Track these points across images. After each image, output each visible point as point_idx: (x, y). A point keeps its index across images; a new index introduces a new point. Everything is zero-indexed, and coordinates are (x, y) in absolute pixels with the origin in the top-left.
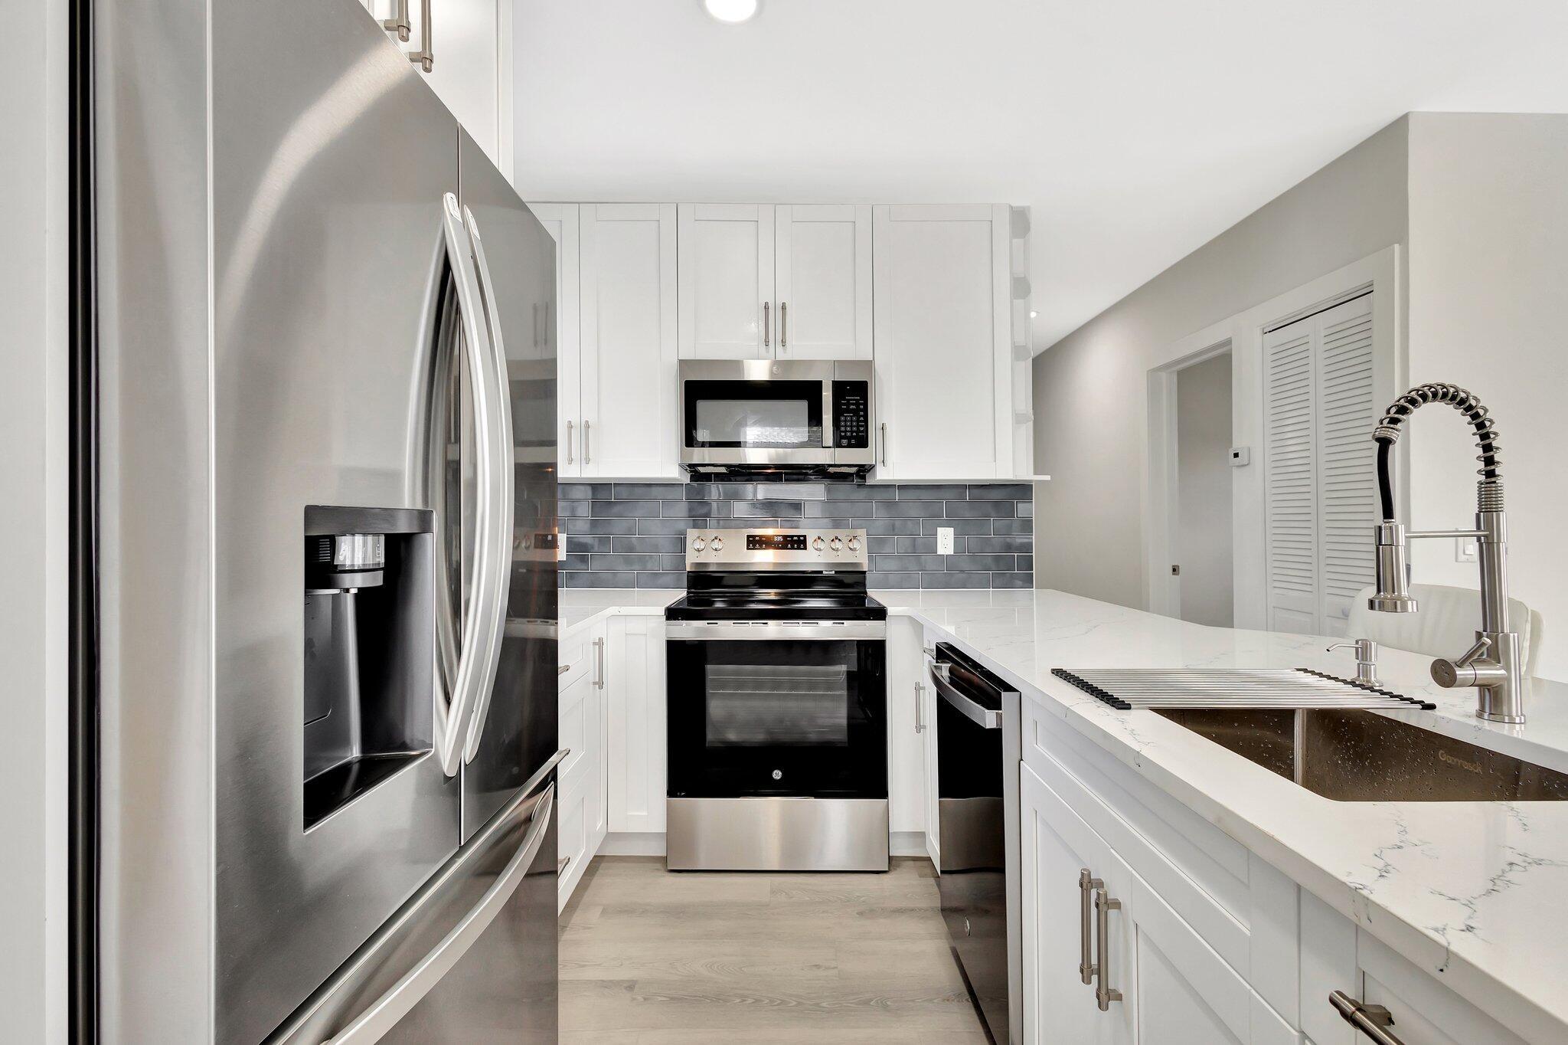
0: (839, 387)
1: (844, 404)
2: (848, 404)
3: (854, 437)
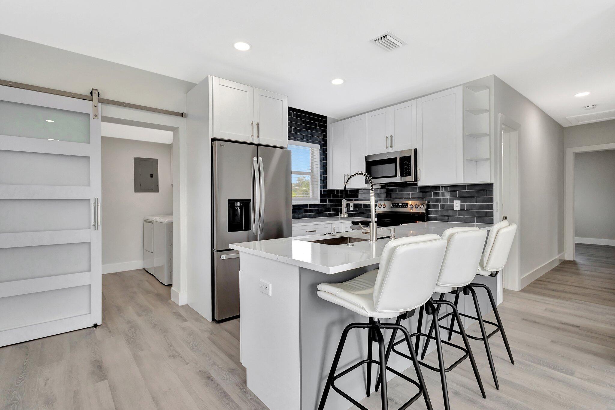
0: (402, 159)
1: (405, 163)
2: (406, 163)
3: (407, 173)
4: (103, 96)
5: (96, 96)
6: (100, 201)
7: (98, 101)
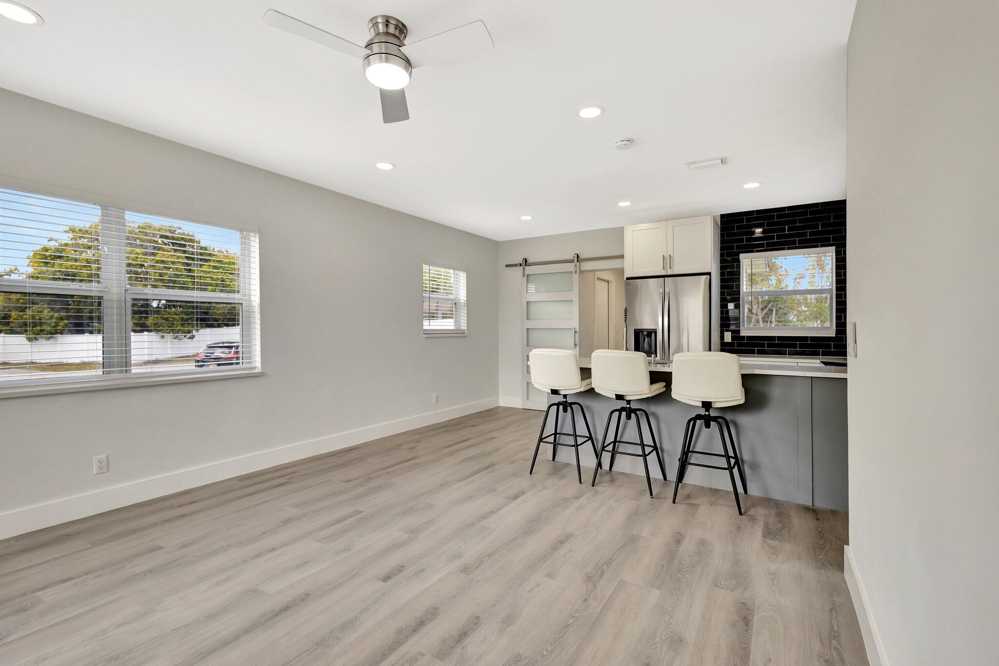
4: (581, 257)
5: (576, 258)
6: (577, 330)
7: (578, 261)
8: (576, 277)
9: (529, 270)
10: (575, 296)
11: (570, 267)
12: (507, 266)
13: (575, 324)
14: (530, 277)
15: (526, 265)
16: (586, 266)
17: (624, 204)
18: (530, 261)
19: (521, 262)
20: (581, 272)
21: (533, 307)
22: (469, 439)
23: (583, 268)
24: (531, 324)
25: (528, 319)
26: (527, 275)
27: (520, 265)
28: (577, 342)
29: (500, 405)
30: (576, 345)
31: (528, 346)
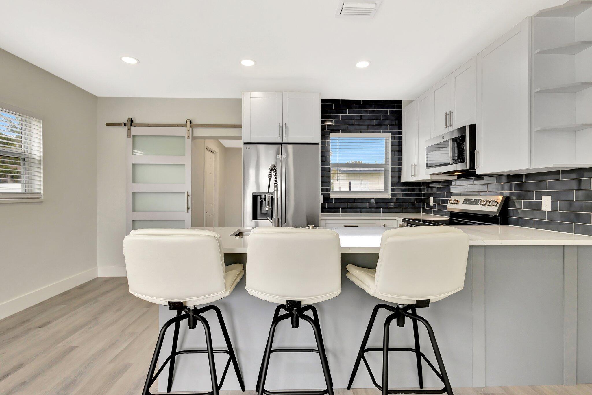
4: (193, 123)
5: (188, 124)
6: (190, 194)
7: (190, 127)
8: (189, 142)
9: (135, 131)
10: (187, 160)
11: (183, 132)
12: (108, 124)
13: (188, 188)
14: (137, 139)
15: (131, 125)
16: (199, 132)
17: (247, 63)
18: (136, 121)
19: (126, 122)
20: (194, 138)
21: (140, 171)
22: (20, 366)
23: (196, 134)
24: (136, 188)
25: (134, 182)
26: (134, 136)
27: (125, 125)
28: (190, 206)
29: (98, 276)
30: (188, 208)
31: (134, 210)
